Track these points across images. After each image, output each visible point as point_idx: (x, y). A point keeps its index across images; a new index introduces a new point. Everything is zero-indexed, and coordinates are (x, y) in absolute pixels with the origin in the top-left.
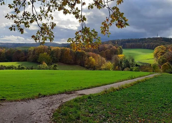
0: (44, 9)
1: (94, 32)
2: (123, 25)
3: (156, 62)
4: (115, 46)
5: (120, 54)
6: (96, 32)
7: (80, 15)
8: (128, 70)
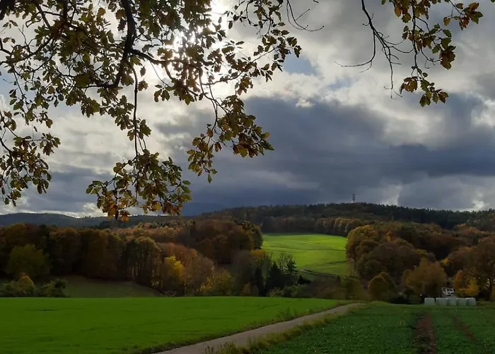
0: (23, 96)
1: (171, 166)
2: (257, 149)
3: (353, 270)
4: (241, 226)
5: (255, 248)
6: (175, 168)
7: (131, 117)
8: (279, 295)
